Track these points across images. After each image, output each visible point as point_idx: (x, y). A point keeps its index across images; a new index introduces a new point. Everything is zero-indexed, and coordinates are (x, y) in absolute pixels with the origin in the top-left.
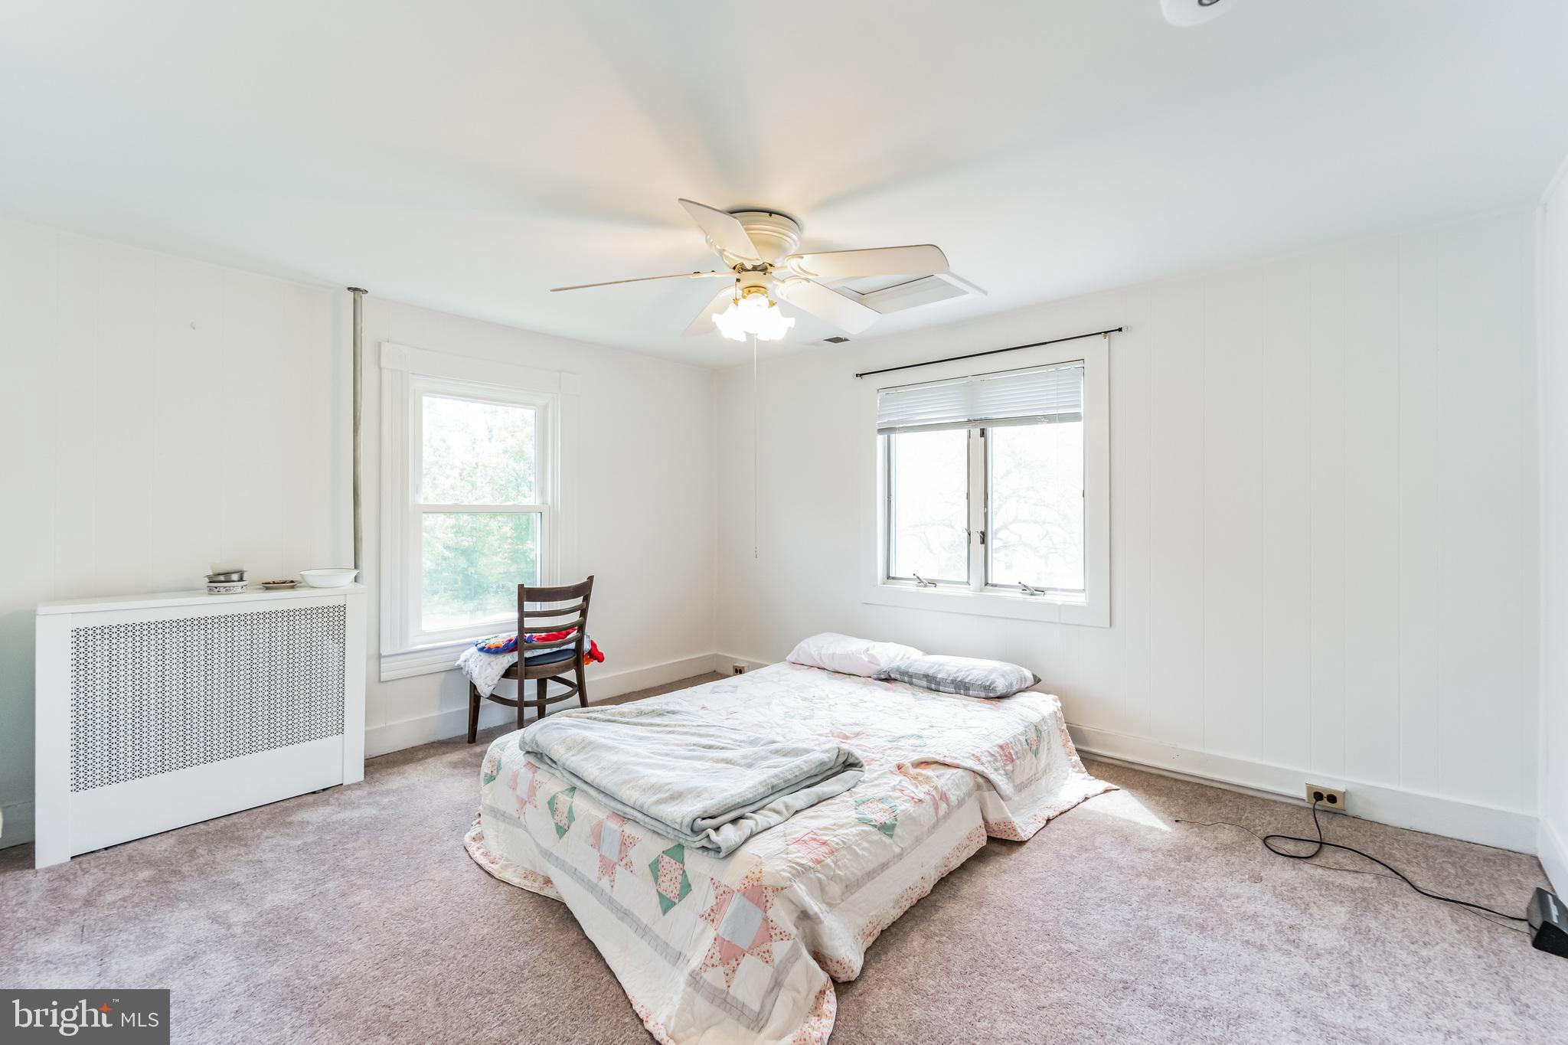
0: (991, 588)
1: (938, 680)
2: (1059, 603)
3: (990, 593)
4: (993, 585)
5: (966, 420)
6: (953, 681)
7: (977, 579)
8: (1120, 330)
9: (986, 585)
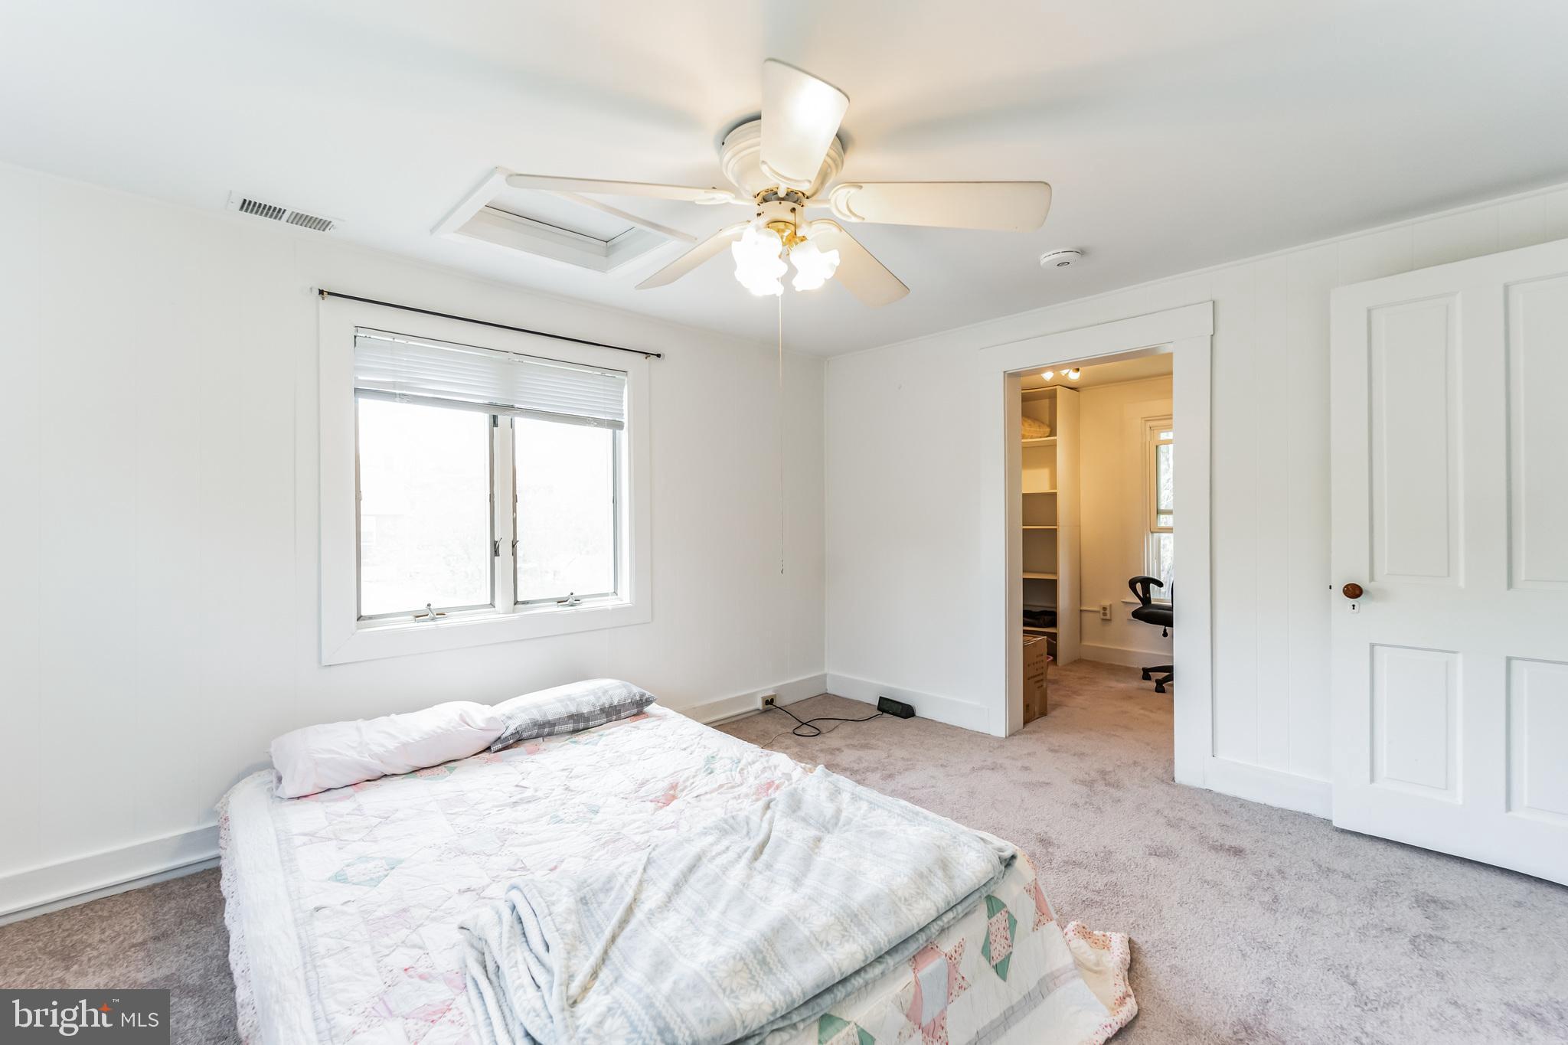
0: (523, 606)
1: (586, 715)
2: (610, 608)
3: (524, 612)
4: (524, 603)
5: (486, 402)
6: (602, 710)
7: (503, 601)
8: (659, 356)
9: (515, 604)
